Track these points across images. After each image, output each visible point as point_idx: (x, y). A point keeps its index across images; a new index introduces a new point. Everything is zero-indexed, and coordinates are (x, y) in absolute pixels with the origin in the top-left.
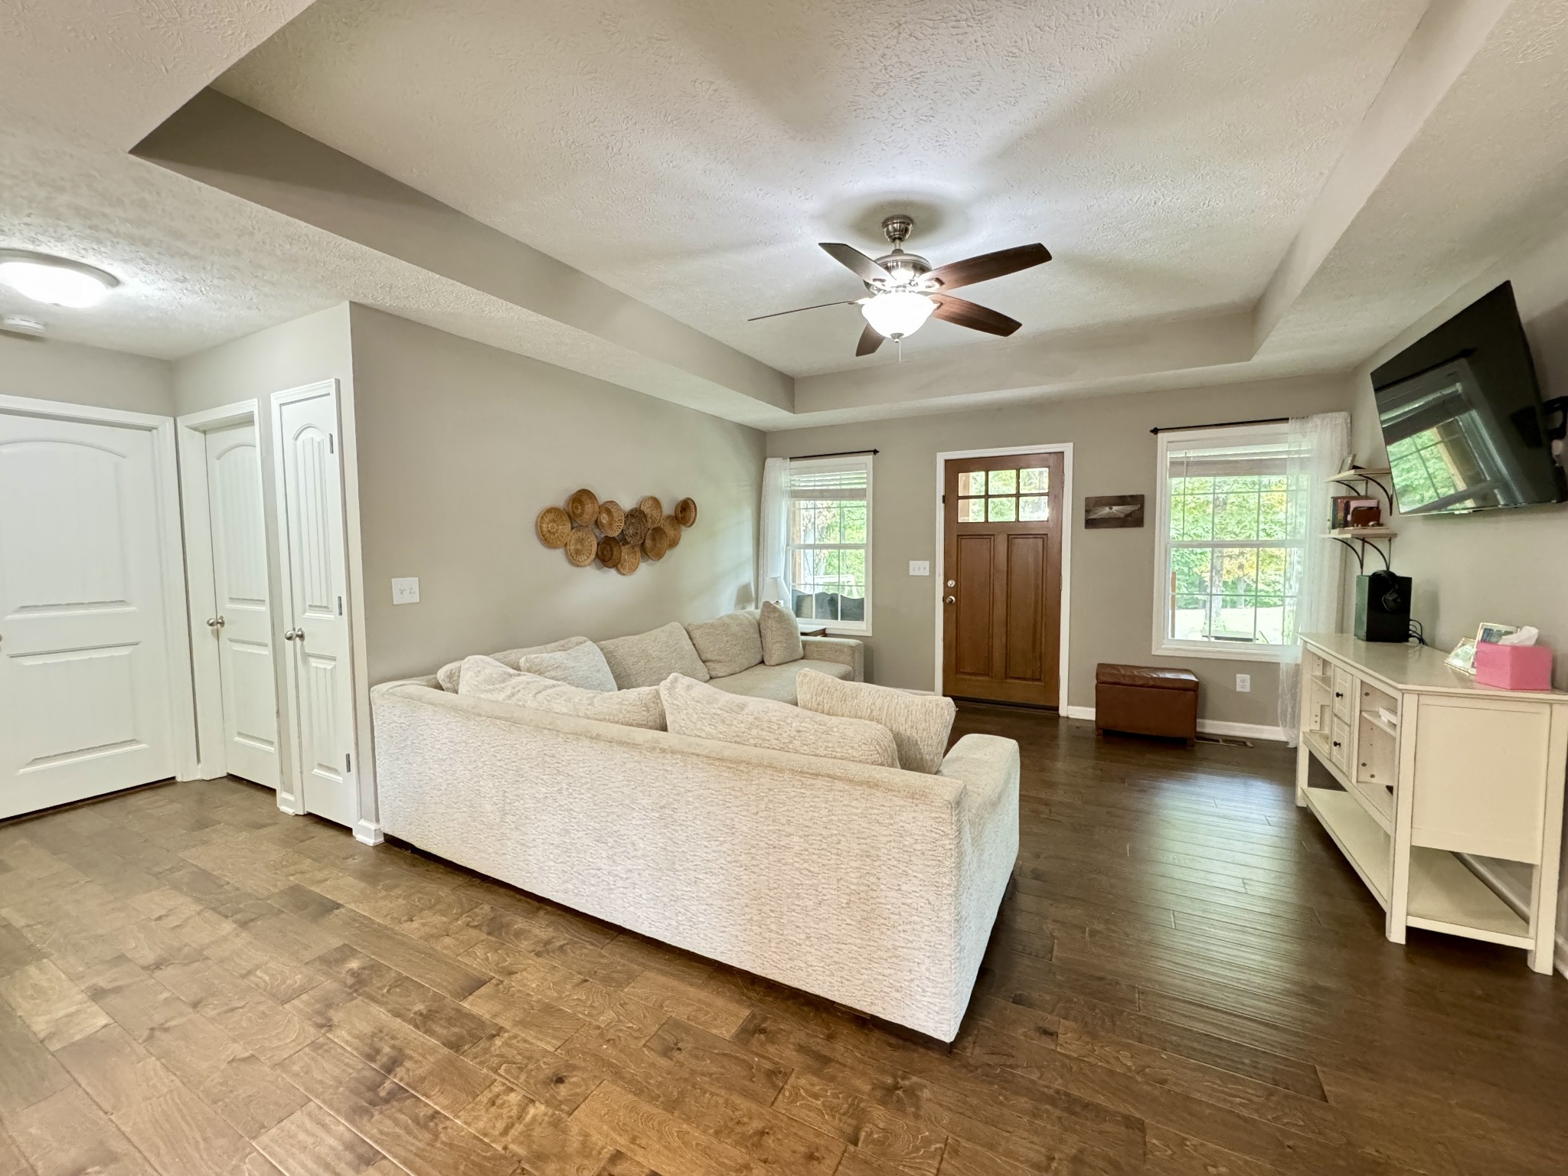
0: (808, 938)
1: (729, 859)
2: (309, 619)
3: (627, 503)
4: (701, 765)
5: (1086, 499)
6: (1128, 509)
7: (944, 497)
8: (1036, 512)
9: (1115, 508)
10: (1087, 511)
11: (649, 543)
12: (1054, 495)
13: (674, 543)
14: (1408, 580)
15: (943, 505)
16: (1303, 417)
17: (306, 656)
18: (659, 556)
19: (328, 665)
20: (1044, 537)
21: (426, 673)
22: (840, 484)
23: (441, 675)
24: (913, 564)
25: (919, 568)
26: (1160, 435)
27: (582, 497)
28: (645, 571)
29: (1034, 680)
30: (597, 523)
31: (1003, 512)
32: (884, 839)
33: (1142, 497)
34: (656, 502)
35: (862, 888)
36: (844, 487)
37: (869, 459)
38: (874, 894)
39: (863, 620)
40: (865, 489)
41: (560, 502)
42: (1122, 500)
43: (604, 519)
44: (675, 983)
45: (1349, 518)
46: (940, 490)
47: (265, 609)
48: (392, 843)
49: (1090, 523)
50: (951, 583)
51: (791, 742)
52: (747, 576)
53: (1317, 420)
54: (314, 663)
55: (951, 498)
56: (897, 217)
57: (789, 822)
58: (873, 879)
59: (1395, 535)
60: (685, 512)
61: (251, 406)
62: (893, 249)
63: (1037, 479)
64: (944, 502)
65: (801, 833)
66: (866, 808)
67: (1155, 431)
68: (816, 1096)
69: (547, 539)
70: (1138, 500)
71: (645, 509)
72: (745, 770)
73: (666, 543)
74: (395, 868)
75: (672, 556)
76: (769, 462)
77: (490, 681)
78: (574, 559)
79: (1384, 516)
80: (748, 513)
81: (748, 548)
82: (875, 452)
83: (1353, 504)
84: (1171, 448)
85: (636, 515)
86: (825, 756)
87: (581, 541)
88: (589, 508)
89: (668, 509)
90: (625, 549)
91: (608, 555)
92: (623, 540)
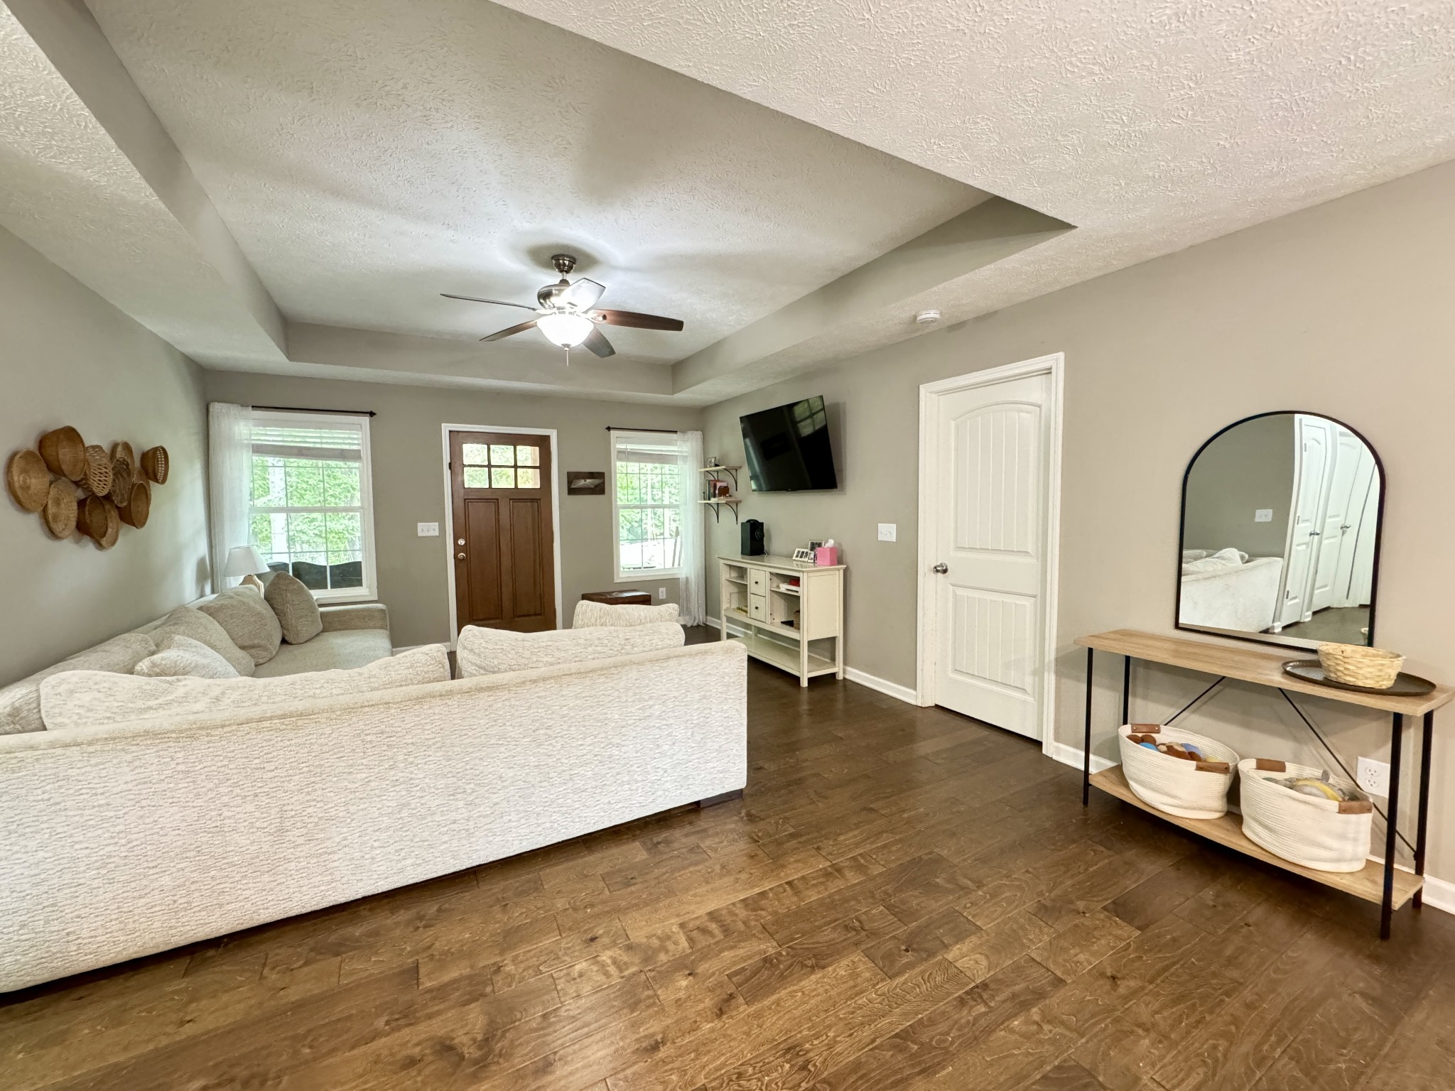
0: (666, 772)
1: (602, 745)
3: (106, 445)
4: (577, 681)
5: (568, 473)
6: (597, 481)
7: (450, 464)
8: (530, 480)
9: (588, 481)
10: (568, 482)
11: (128, 504)
12: (544, 467)
13: (149, 504)
14: (762, 523)
15: (449, 471)
16: (684, 432)
18: (138, 523)
20: (536, 500)
22: (321, 443)
24: (420, 525)
25: (428, 529)
26: (612, 432)
28: (124, 544)
29: (536, 615)
30: (81, 477)
31: (504, 481)
32: (713, 683)
33: (603, 473)
34: (127, 447)
35: (701, 720)
36: (324, 446)
37: (365, 420)
38: (709, 720)
39: (361, 585)
40: (359, 451)
42: (592, 475)
43: (94, 471)
44: (571, 863)
45: (717, 492)
46: (446, 459)
49: (572, 491)
50: (461, 542)
51: (622, 649)
53: (690, 434)
55: (456, 465)
56: (568, 256)
57: (651, 698)
58: (708, 711)
59: (740, 502)
62: (561, 278)
63: (528, 454)
64: (450, 468)
65: (660, 702)
66: (703, 669)
67: (609, 429)
68: (722, 842)
69: (19, 499)
70: (600, 475)
72: (616, 672)
73: (146, 506)
76: (216, 408)
78: (52, 529)
79: (732, 490)
82: (372, 414)
83: (719, 485)
84: (620, 442)
86: (651, 650)
87: (58, 502)
89: (138, 457)
90: (107, 512)
91: (87, 521)
92: (107, 500)
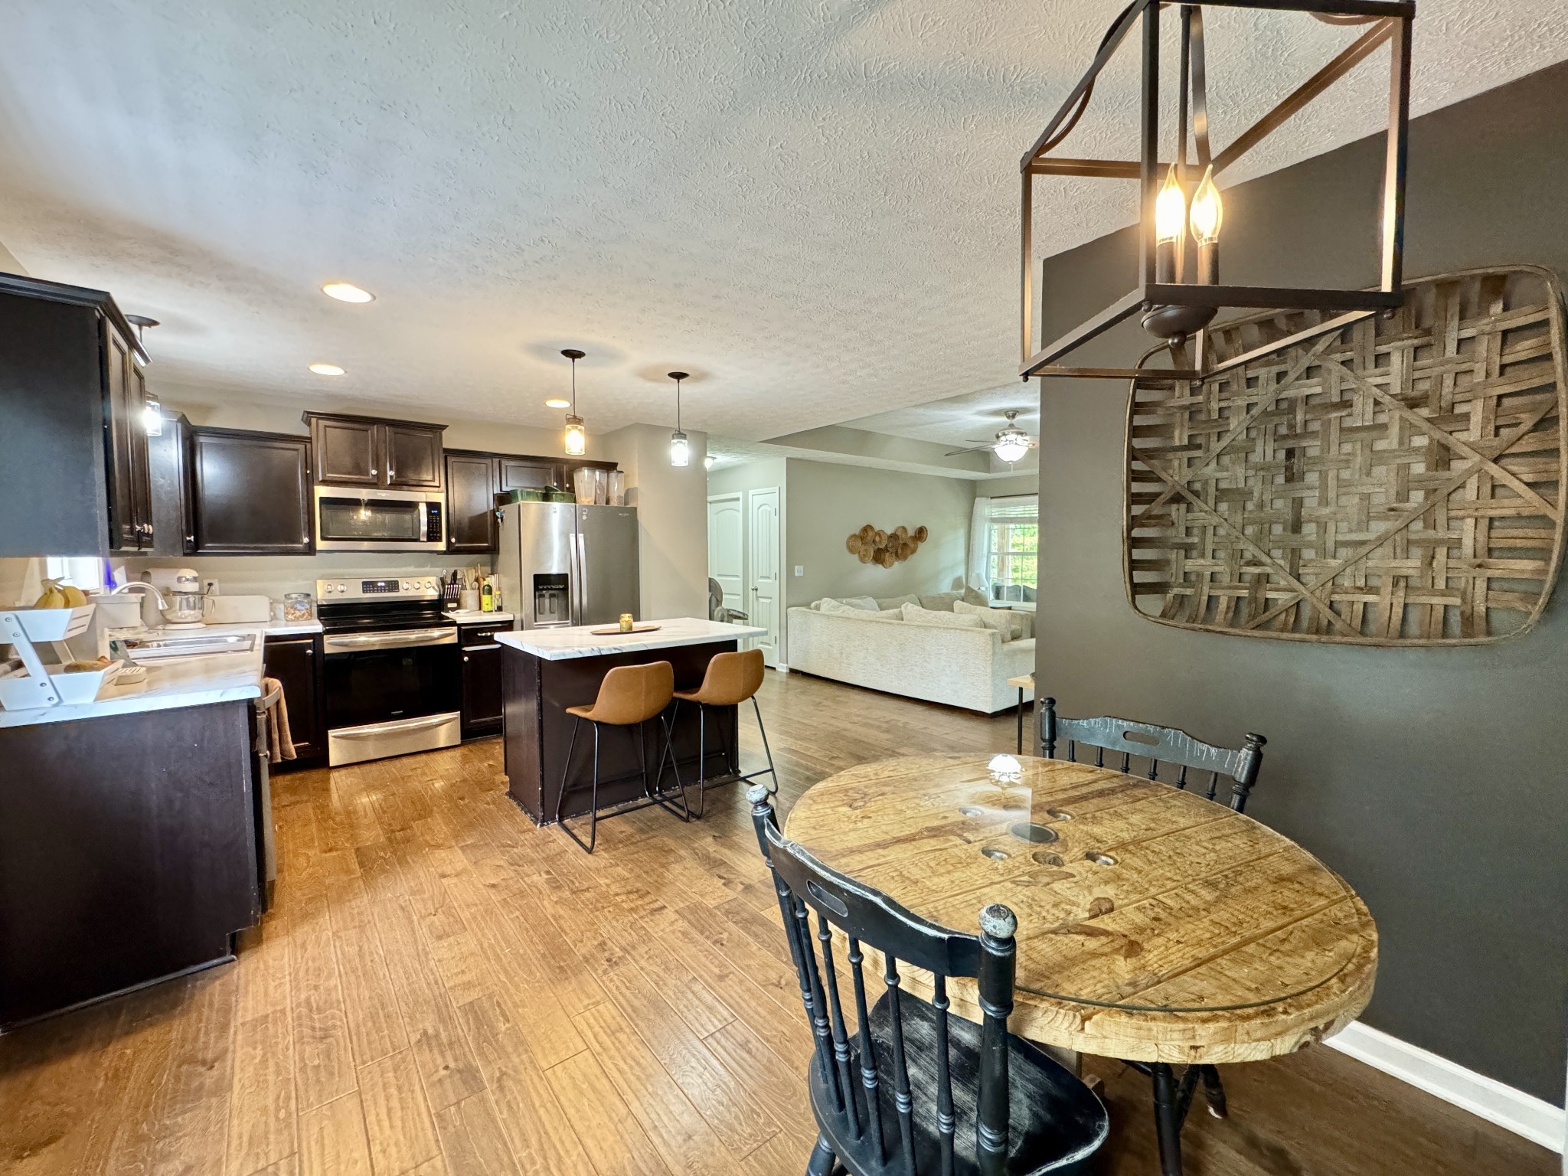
2: (760, 582)
3: (889, 531)
11: (900, 551)
13: (913, 551)
17: (758, 597)
18: (905, 558)
19: (768, 601)
21: (807, 605)
23: (813, 605)
27: (867, 529)
28: (897, 565)
30: (874, 541)
34: (904, 529)
39: (1033, 601)
40: (1034, 517)
41: (857, 532)
43: (877, 539)
47: (740, 579)
48: (794, 672)
52: (961, 571)
54: (761, 600)
56: (1010, 411)
60: (921, 534)
61: (740, 495)
62: (1010, 423)
69: (852, 550)
71: (899, 533)
73: (909, 552)
74: (797, 683)
75: (913, 559)
76: (977, 500)
77: (833, 607)
78: (863, 560)
80: (961, 533)
81: (961, 554)
85: (893, 537)
87: (866, 550)
88: (871, 533)
89: (911, 533)
90: (887, 554)
91: (879, 557)
92: (886, 549)
